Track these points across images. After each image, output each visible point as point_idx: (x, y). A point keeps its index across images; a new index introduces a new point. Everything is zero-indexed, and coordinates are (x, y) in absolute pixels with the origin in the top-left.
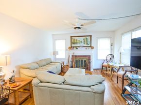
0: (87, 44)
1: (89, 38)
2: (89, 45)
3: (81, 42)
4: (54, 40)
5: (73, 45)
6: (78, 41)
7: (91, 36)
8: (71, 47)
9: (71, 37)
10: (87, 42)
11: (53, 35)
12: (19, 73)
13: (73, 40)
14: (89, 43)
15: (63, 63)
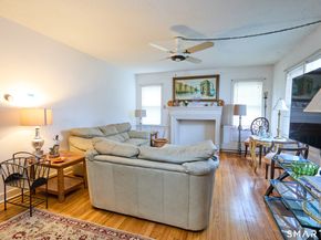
0: (209, 94)
1: (213, 81)
2: (214, 97)
3: (196, 90)
4: (139, 87)
5: (178, 97)
6: (188, 89)
7: (217, 77)
8: (174, 101)
9: (175, 79)
10: (209, 89)
11: (137, 75)
12: (68, 143)
13: (177, 87)
14: (212, 92)
15: (156, 134)
